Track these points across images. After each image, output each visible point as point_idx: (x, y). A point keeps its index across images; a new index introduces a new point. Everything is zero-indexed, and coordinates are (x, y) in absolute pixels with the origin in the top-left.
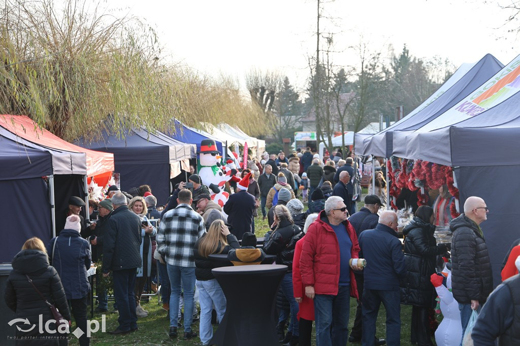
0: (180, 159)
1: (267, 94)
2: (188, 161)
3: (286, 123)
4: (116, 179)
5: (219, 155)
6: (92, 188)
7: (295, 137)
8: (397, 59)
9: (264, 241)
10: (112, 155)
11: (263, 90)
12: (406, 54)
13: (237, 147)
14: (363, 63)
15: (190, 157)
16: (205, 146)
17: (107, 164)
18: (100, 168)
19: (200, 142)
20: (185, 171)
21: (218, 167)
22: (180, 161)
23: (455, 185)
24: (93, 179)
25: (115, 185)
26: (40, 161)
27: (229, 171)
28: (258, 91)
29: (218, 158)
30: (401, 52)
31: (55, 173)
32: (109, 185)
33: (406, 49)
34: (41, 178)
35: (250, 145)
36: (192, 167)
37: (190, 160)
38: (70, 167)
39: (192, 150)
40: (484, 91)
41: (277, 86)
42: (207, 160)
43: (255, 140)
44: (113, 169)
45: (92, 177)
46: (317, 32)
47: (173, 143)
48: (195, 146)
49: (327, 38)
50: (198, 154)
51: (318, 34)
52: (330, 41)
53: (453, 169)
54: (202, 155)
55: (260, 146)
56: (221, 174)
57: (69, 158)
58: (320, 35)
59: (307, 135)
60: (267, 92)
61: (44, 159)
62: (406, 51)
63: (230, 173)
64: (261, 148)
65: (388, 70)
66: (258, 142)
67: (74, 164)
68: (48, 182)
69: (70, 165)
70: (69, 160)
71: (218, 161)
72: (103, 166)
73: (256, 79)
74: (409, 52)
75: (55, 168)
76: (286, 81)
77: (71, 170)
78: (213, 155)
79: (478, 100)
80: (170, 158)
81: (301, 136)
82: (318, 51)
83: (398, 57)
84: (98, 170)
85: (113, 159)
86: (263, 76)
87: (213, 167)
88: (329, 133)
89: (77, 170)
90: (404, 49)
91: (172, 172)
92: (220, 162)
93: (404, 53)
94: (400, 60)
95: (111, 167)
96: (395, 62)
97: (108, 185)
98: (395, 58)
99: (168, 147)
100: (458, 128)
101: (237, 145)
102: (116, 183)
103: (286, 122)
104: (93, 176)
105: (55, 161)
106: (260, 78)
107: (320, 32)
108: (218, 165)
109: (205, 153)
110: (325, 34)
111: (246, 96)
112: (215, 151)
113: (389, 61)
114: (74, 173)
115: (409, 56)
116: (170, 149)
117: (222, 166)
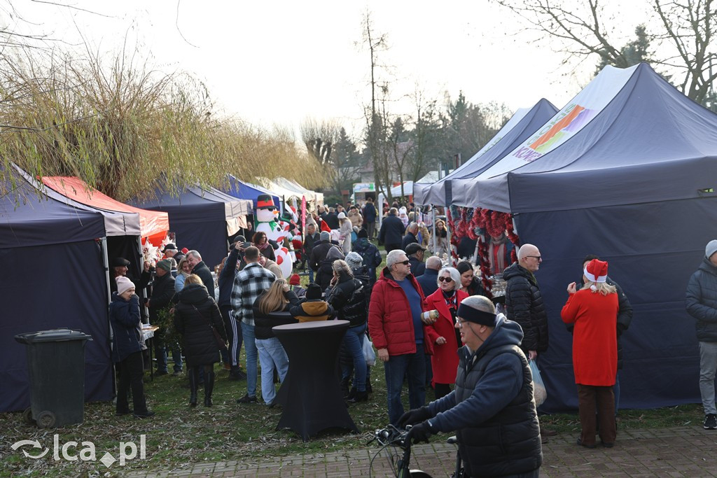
0: (238, 215)
1: (324, 146)
2: (245, 217)
4: (172, 238)
5: (276, 210)
6: (146, 248)
7: (354, 189)
8: (453, 106)
10: (166, 214)
11: (320, 142)
12: (462, 101)
13: (295, 201)
14: (419, 111)
15: (246, 213)
16: (262, 201)
17: (162, 224)
18: (155, 228)
19: (256, 198)
21: (276, 223)
22: (237, 218)
23: (515, 232)
24: (147, 239)
25: (171, 244)
26: (91, 223)
27: (287, 226)
28: (314, 143)
29: (275, 213)
30: (457, 98)
31: (107, 235)
33: (463, 95)
34: (94, 240)
35: (308, 199)
36: (250, 223)
37: (247, 216)
38: (123, 228)
39: (249, 206)
40: (541, 136)
41: (334, 137)
42: (265, 215)
43: (313, 193)
44: (168, 229)
46: (371, 81)
47: (228, 199)
48: (251, 202)
49: (382, 87)
50: (255, 209)
51: (373, 83)
52: (385, 90)
53: (512, 216)
54: (259, 211)
55: (318, 199)
56: (279, 230)
57: (122, 218)
58: (375, 84)
59: (365, 186)
60: (323, 144)
61: (96, 221)
62: (462, 98)
65: (445, 118)
66: (316, 195)
67: (127, 225)
68: (101, 245)
69: (123, 225)
70: (122, 221)
71: (275, 217)
72: (158, 226)
73: (312, 131)
74: (466, 98)
75: (108, 230)
76: (343, 132)
77: (124, 231)
78: (271, 210)
79: (535, 146)
80: (226, 215)
81: (359, 187)
82: (373, 100)
83: (454, 104)
84: (153, 229)
85: (167, 218)
86: (319, 127)
87: (271, 223)
88: (388, 184)
89: (130, 231)
90: (461, 96)
91: (229, 229)
92: (277, 218)
93: (460, 100)
94: (456, 107)
95: (165, 226)
96: (451, 109)
98: (451, 105)
99: (223, 204)
100: (516, 175)
101: (295, 199)
103: (344, 174)
104: (147, 236)
105: (107, 223)
106: (315, 130)
107: (374, 81)
108: (276, 220)
109: (262, 208)
110: (379, 83)
111: (302, 149)
112: (272, 206)
113: (446, 108)
114: (127, 234)
115: (466, 102)
116: (226, 205)
117: (279, 222)
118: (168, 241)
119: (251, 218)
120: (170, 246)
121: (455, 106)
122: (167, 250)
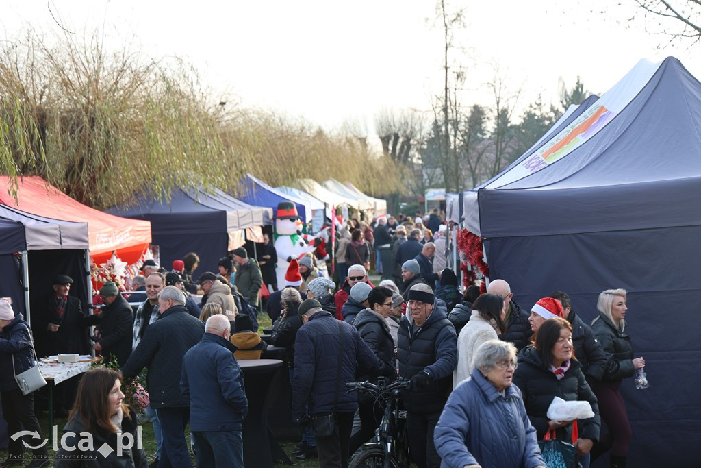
0: (245, 227)
1: (403, 143)
2: (260, 229)
3: (428, 178)
4: (154, 252)
5: (299, 220)
6: (112, 264)
7: (426, 196)
8: (568, 96)
9: (273, 330)
10: (148, 224)
11: (397, 137)
12: (580, 90)
13: (345, 210)
14: (498, 104)
15: (262, 224)
16: (283, 209)
17: (139, 235)
18: (127, 240)
19: (276, 205)
20: (252, 242)
21: (299, 236)
22: (245, 230)
23: (485, 260)
24: (115, 253)
25: (152, 259)
27: (312, 241)
28: (390, 138)
29: (298, 224)
30: (574, 86)
31: (30, 248)
32: (143, 261)
33: (580, 83)
34: (11, 254)
35: (364, 207)
36: (266, 236)
37: (262, 227)
38: (59, 240)
39: (266, 215)
40: (557, 142)
42: (285, 227)
43: (372, 200)
44: (150, 240)
45: (113, 251)
46: (445, 65)
47: (233, 205)
48: (270, 211)
49: (456, 73)
50: (274, 219)
51: (446, 68)
52: (459, 76)
53: (483, 241)
54: (278, 221)
55: (378, 208)
56: (302, 244)
57: (56, 229)
58: (448, 70)
59: (440, 193)
60: (402, 140)
61: (16, 232)
62: (580, 86)
63: (313, 242)
64: (381, 210)
65: (557, 110)
66: (375, 203)
67: (65, 237)
68: (20, 260)
69: (58, 237)
70: (57, 232)
71: (297, 228)
72: (132, 238)
73: (389, 124)
74: (584, 87)
75: (30, 243)
77: (59, 244)
78: (292, 220)
80: (228, 225)
81: (433, 194)
82: (446, 89)
83: (570, 93)
84: (123, 242)
85: (150, 228)
87: (292, 236)
89: (69, 244)
90: (578, 83)
91: (230, 242)
92: (301, 230)
93: (577, 88)
94: (572, 96)
95: (147, 238)
96: (566, 100)
97: (140, 260)
98: (566, 95)
99: (224, 213)
101: (345, 207)
102: (154, 257)
104: (115, 249)
105: (30, 234)
106: (392, 123)
107: (448, 66)
108: (299, 233)
109: (282, 218)
112: (294, 216)
113: (559, 99)
114: (63, 248)
115: (584, 91)
116: (229, 213)
117: (303, 235)
118: (149, 256)
119: (268, 230)
120: (150, 263)
121: (570, 96)
122: (147, 267)
